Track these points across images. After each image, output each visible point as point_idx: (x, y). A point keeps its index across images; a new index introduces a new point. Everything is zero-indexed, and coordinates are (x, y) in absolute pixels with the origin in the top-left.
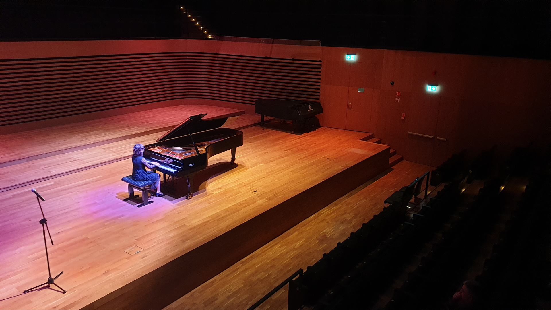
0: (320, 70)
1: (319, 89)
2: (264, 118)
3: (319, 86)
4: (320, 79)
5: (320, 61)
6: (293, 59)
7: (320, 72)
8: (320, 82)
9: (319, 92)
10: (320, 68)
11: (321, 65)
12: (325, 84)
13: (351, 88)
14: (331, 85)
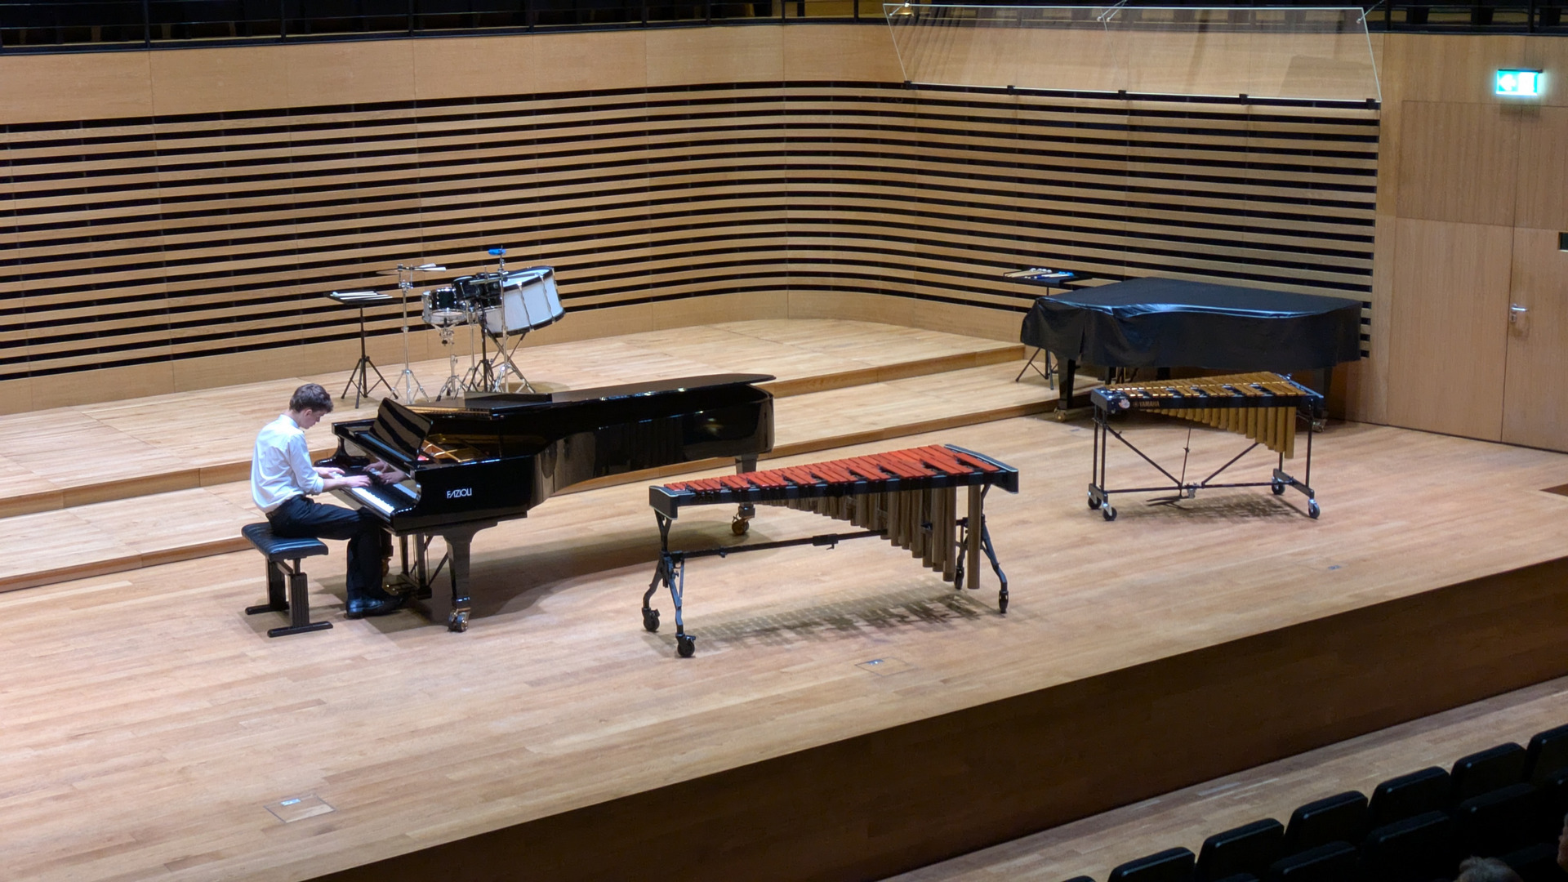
0: (1372, 148)
1: (1369, 239)
2: (1075, 385)
3: (1370, 223)
4: (1371, 189)
5: (1370, 104)
6: (1245, 96)
7: (1373, 156)
8: (1370, 206)
9: (1368, 256)
10: (1373, 139)
11: (1374, 123)
12: (1397, 217)
13: (1523, 232)
14: (1428, 219)
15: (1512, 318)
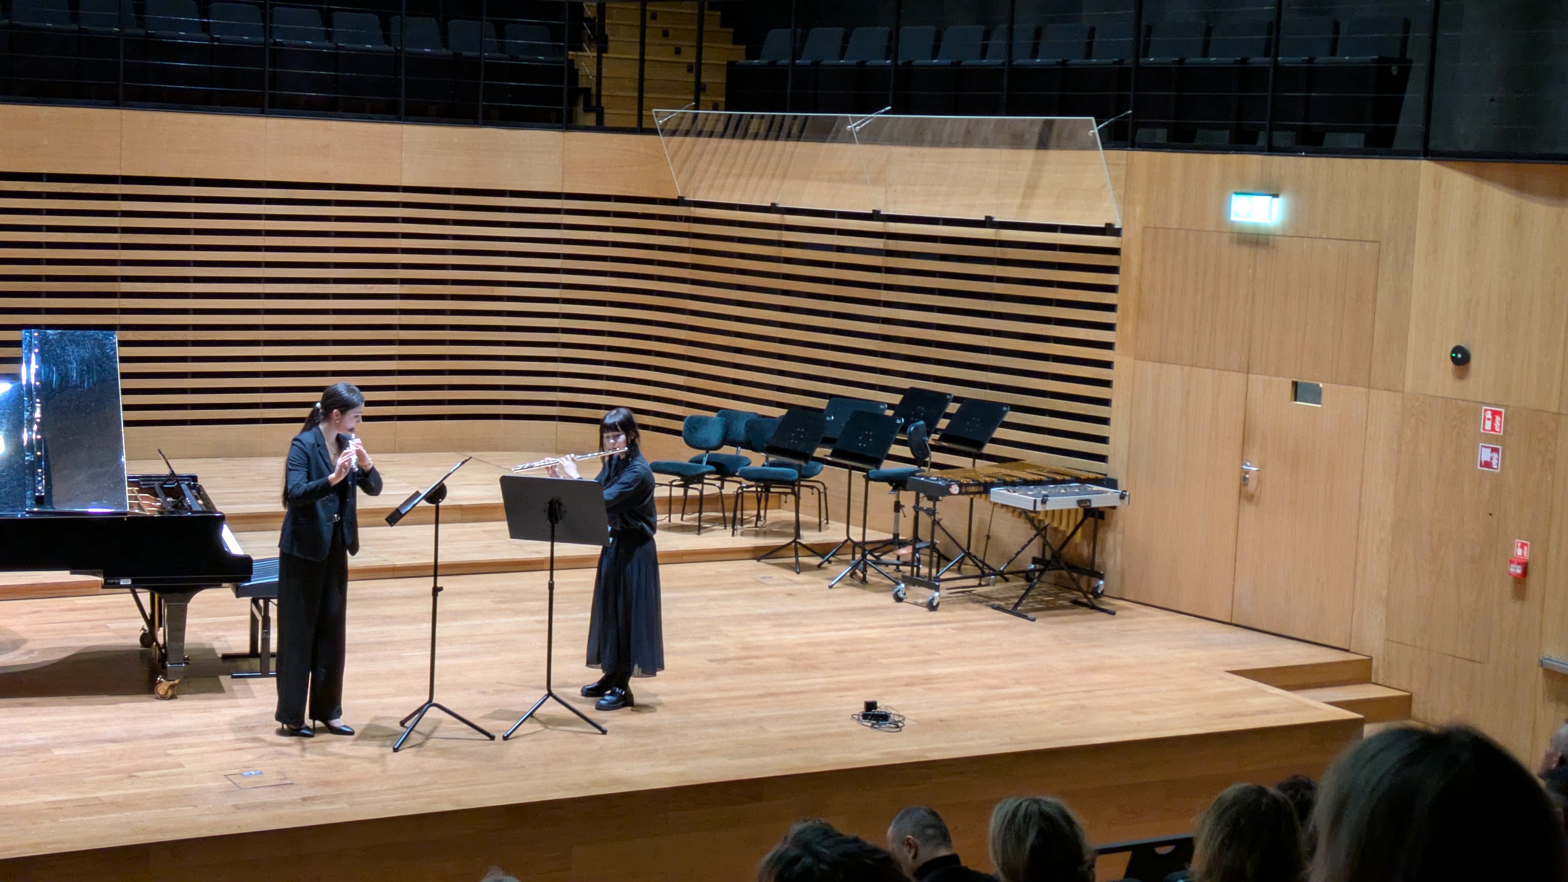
0: (1112, 280)
1: (1107, 384)
3: (1108, 365)
5: (1109, 230)
7: (1112, 289)
8: (1109, 346)
9: (1106, 402)
10: (1114, 270)
11: (1114, 251)
12: (1135, 359)
13: (1257, 379)
14: (1165, 362)
15: (1244, 480)
